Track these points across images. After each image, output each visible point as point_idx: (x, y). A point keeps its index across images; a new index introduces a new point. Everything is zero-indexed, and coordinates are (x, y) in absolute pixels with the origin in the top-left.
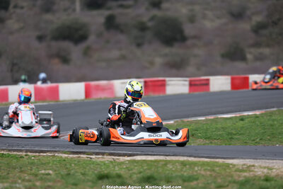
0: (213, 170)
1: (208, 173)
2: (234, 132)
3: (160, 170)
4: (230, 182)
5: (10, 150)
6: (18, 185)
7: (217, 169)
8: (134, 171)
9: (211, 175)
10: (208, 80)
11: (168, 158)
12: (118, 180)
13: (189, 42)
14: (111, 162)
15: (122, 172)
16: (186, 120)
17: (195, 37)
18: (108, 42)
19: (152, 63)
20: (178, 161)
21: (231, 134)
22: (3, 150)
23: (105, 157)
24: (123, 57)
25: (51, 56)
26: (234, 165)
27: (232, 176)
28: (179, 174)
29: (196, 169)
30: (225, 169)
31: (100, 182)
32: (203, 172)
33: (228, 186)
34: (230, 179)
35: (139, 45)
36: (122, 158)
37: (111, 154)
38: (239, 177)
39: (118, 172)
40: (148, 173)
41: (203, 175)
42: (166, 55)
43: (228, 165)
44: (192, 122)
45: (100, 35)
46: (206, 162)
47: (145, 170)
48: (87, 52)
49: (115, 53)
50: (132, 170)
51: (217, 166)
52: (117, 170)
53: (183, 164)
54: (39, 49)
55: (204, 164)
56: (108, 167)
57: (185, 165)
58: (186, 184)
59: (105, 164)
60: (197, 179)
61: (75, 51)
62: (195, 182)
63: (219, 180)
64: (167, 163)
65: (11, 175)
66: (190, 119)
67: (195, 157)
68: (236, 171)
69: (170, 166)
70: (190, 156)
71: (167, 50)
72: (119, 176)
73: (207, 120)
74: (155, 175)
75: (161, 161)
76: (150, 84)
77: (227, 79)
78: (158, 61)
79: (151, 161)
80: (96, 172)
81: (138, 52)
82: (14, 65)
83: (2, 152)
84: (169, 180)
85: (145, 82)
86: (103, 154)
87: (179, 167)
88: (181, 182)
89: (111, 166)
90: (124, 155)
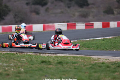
0: (84, 60)
1: (82, 61)
2: (99, 45)
3: (65, 60)
4: (89, 64)
5: (10, 52)
6: (11, 64)
7: (86, 59)
8: (55, 60)
9: (83, 62)
10: (93, 24)
11: (70, 55)
12: (49, 63)
13: (90, 6)
14: (47, 56)
15: (51, 60)
16: (81, 40)
17: (93, 4)
18: (56, 6)
19: (74, 15)
22: (8, 51)
24: (62, 12)
25: (31, 12)
26: (93, 58)
27: (91, 62)
28: (72, 61)
29: (78, 59)
30: (89, 60)
31: (42, 64)
32: (80, 61)
33: (88, 66)
35: (69, 7)
38: (93, 62)
40: (60, 61)
41: (80, 62)
42: (80, 12)
43: (90, 58)
44: (84, 41)
46: (83, 57)
48: (47, 10)
49: (59, 11)
50: (55, 59)
51: (86, 58)
52: (49, 60)
53: (74, 57)
54: (27, 8)
55: (81, 58)
56: (46, 58)
57: (74, 58)
58: (73, 65)
60: (78, 63)
61: (42, 9)
62: (77, 64)
63: (86, 64)
64: (68, 57)
65: (10, 61)
66: (83, 40)
67: (80, 55)
68: (93, 60)
69: (69, 58)
71: (81, 9)
72: (49, 62)
73: (90, 40)
74: (63, 61)
75: (66, 56)
77: (101, 23)
78: (77, 14)
79: (62, 56)
80: (41, 60)
81: (68, 10)
82: (16, 15)
83: (8, 52)
84: (67, 63)
85: (67, 24)
86: (46, 53)
87: (72, 59)
88: (71, 64)
89: (47, 58)
90: (53, 54)
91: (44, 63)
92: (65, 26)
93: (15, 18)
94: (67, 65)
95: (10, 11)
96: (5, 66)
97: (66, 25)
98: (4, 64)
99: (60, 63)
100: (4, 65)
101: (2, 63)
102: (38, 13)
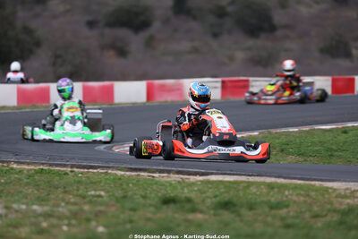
0: (308, 195)
1: (302, 199)
2: (334, 147)
3: (241, 194)
4: (329, 211)
5: (51, 165)
6: (61, 209)
7: (313, 194)
8: (208, 194)
9: (305, 202)
11: (251, 179)
12: (188, 206)
13: (279, 33)
14: (179, 182)
15: (193, 195)
16: (274, 131)
17: (287, 27)
18: (175, 30)
19: (231, 59)
20: (264, 183)
21: (331, 150)
22: (43, 164)
23: (171, 175)
24: (195, 50)
25: (103, 47)
26: (335, 190)
27: (331, 203)
28: (265, 199)
29: (287, 193)
30: (323, 195)
31: (165, 207)
32: (295, 198)
33: (326, 215)
34: (329, 206)
35: (215, 35)
36: (192, 178)
37: (179, 173)
38: (341, 204)
39: (188, 195)
40: (226, 197)
41: (295, 202)
42: (250, 49)
43: (327, 189)
44: (281, 134)
45: (166, 22)
46: (300, 184)
47: (221, 193)
48: (150, 43)
49: (185, 45)
50: (205, 193)
51: (313, 190)
52: (186, 193)
53: (271, 186)
54: (90, 38)
55: (296, 187)
56: (175, 188)
57: (273, 188)
58: (273, 212)
59: (171, 185)
60: (287, 206)
61: (135, 41)
62: (285, 210)
63: (315, 208)
64: (249, 184)
65: (52, 196)
66: (278, 131)
67: (285, 178)
68: (336, 197)
69: (253, 189)
70: (279, 177)
71: (251, 42)
72: (189, 200)
73: (300, 132)
74: (235, 200)
75: (242, 182)
76: (229, 84)
77: (327, 80)
78: (240, 55)
79: (230, 182)
80: (160, 194)
81: (214, 44)
82: (57, 57)
83: (41, 167)
84: (251, 207)
85: (223, 82)
86: (169, 172)
87: (265, 190)
88: (267, 210)
89: (179, 187)
90: (195, 174)
91: (172, 206)
92: (216, 87)
93: (54, 64)
94: (250, 213)
95: (38, 44)
96: (40, 215)
97: (219, 85)
98: (35, 207)
99: (226, 205)
100: (34, 211)
101: (27, 204)
102: (122, 52)
